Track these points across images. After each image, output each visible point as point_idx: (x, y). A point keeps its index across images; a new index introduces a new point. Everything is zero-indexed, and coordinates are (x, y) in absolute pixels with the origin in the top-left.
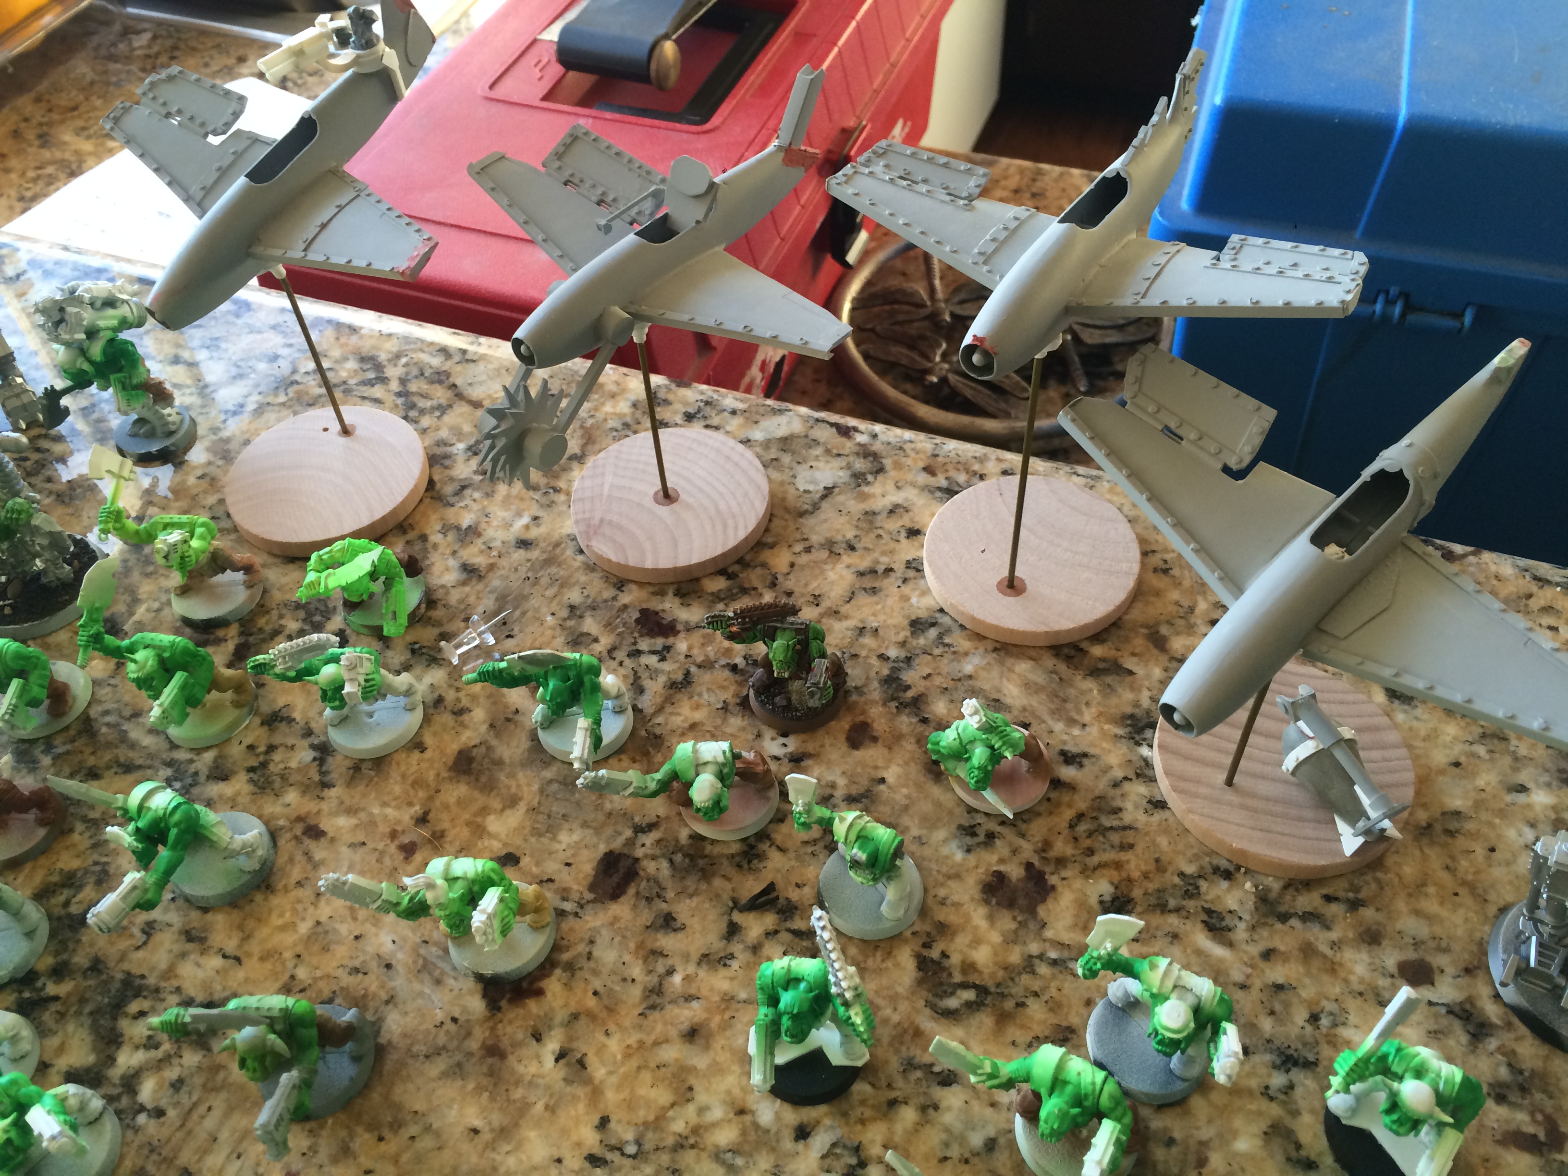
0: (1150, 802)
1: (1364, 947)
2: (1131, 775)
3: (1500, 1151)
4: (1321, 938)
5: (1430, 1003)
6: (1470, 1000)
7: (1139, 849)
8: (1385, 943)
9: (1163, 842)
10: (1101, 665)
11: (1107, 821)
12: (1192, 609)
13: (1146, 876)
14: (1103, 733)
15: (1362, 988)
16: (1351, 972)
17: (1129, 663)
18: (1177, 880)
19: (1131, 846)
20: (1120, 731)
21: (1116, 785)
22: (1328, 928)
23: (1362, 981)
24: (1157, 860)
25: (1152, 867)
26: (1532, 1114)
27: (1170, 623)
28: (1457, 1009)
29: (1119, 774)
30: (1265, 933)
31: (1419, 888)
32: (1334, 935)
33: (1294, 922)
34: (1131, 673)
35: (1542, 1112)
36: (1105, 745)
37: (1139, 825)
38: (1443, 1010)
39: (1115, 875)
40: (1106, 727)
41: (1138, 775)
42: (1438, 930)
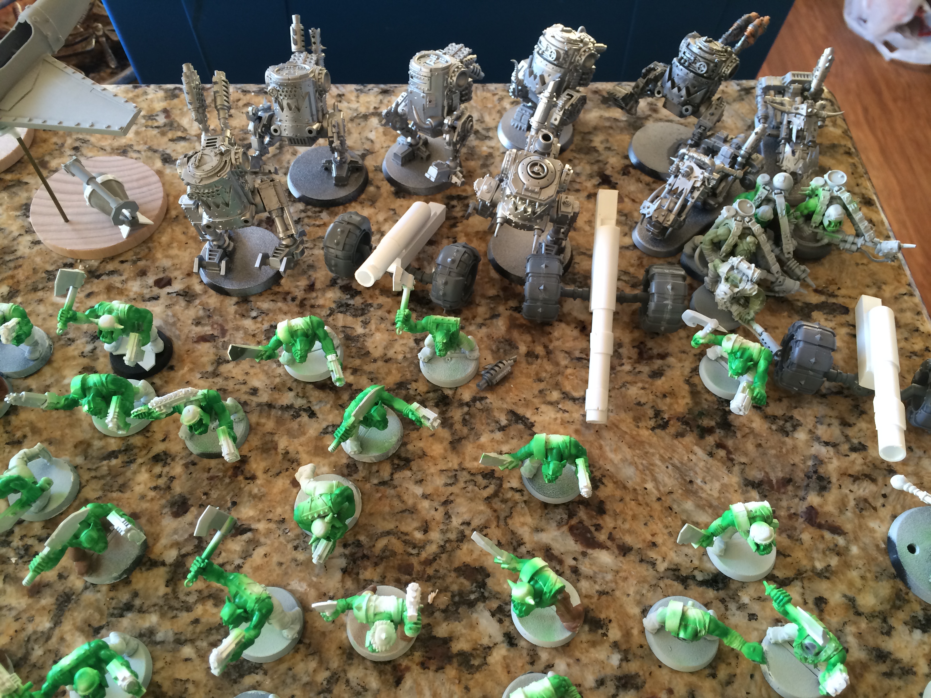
0: (32, 243)
1: (139, 278)
2: (23, 232)
3: (196, 345)
4: (116, 280)
5: (168, 293)
6: (188, 287)
7: (24, 267)
8: (148, 274)
9: (38, 260)
10: (10, 184)
11: (7, 258)
12: (63, 145)
13: (27, 278)
14: (9, 217)
15: (135, 296)
16: (130, 291)
17: (26, 179)
18: (44, 275)
19: (20, 266)
20: (18, 213)
21: (14, 239)
22: (121, 275)
23: (136, 293)
24: (34, 269)
25: (31, 272)
26: (212, 326)
27: (50, 154)
28: (181, 293)
29: (16, 234)
30: (88, 286)
31: (169, 246)
32: (124, 278)
33: (103, 277)
34: (27, 183)
35: (217, 324)
36: (10, 222)
37: (26, 255)
38: (175, 295)
39: (11, 282)
40: (11, 213)
41: (27, 232)
42: (176, 261)
